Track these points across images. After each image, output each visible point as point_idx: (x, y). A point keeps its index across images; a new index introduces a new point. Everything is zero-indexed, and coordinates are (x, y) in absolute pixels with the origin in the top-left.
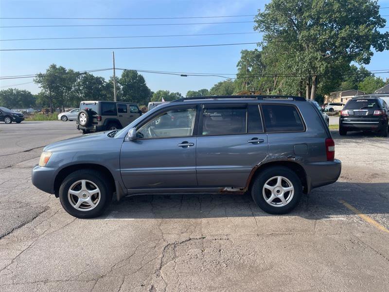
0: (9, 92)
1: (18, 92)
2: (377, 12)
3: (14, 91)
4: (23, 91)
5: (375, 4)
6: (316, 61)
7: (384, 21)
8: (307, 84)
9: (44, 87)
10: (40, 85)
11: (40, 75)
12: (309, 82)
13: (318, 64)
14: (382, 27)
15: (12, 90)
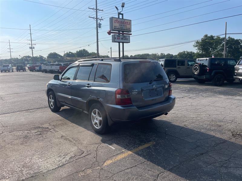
0: (183, 53)
1: (188, 53)
3: (186, 53)
4: (190, 52)
9: (198, 49)
10: (196, 48)
11: (197, 42)
15: (185, 52)
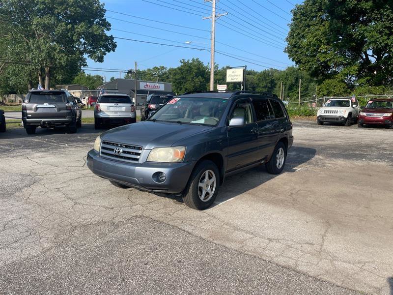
2: (103, 15)
5: (102, 7)
6: (55, 52)
7: (110, 25)
8: (40, 75)
12: (42, 73)
13: (57, 56)
14: (108, 30)
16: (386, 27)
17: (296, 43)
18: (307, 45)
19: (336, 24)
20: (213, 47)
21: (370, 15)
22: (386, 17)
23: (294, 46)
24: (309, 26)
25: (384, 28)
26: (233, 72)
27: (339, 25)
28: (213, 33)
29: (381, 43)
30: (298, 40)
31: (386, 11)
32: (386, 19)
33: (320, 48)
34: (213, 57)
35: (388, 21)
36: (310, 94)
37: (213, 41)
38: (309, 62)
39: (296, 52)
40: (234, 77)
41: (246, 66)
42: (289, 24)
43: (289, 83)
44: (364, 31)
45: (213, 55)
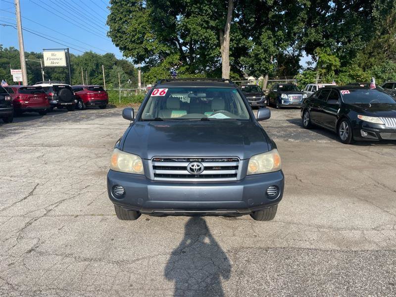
16: (205, 21)
17: (120, 28)
18: (133, 31)
19: (160, 13)
20: (20, 23)
21: (190, 8)
22: (204, 12)
23: (118, 31)
24: (130, 12)
25: (203, 22)
26: (53, 55)
27: (162, 14)
28: (18, 5)
29: (201, 35)
30: (121, 26)
31: (205, 6)
32: (205, 13)
33: (146, 36)
34: (21, 35)
35: (206, 16)
36: (112, 81)
37: (19, 15)
38: (135, 49)
39: (121, 37)
40: (55, 61)
41: (68, 49)
42: (109, 7)
43: (89, 69)
44: (186, 23)
45: (21, 33)
